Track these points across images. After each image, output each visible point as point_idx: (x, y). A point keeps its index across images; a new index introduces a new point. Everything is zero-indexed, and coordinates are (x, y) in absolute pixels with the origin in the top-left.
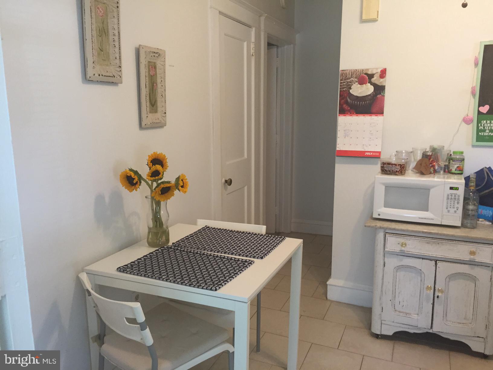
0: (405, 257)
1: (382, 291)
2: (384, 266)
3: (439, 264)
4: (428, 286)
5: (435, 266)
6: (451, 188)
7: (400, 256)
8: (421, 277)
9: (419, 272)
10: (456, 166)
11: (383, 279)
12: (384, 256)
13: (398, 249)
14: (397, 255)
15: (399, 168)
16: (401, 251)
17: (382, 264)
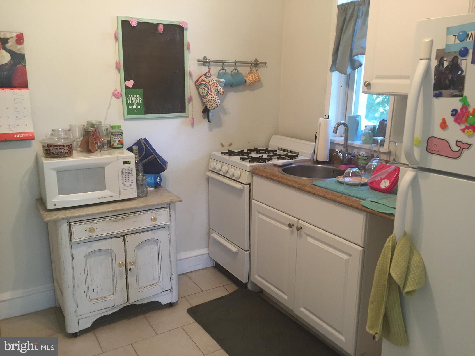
0: (94, 242)
1: (74, 286)
2: (73, 259)
3: (128, 238)
4: (119, 263)
5: (123, 241)
6: (124, 163)
7: (88, 243)
8: (112, 256)
9: (110, 252)
10: (117, 140)
11: (73, 274)
12: (71, 249)
13: (85, 236)
14: (85, 242)
15: (68, 148)
16: (90, 238)
17: (70, 257)
